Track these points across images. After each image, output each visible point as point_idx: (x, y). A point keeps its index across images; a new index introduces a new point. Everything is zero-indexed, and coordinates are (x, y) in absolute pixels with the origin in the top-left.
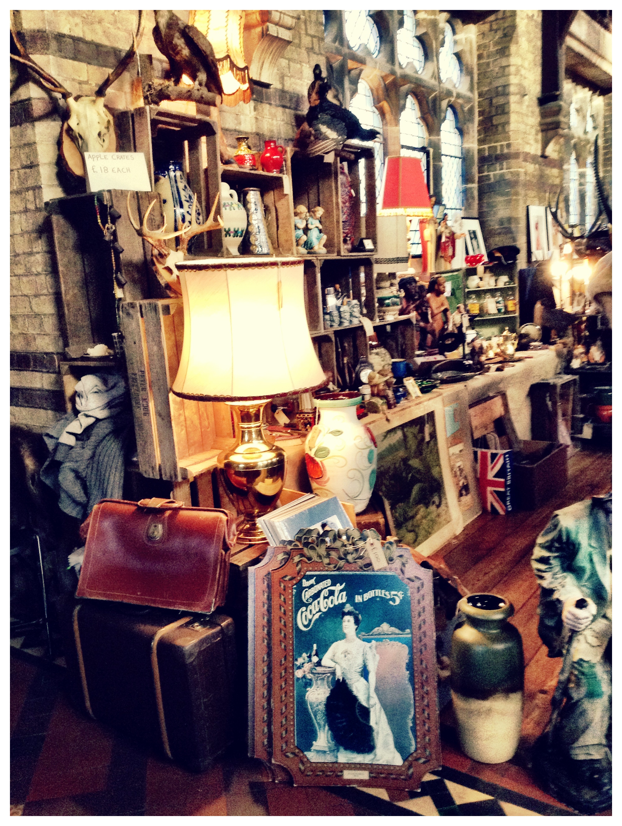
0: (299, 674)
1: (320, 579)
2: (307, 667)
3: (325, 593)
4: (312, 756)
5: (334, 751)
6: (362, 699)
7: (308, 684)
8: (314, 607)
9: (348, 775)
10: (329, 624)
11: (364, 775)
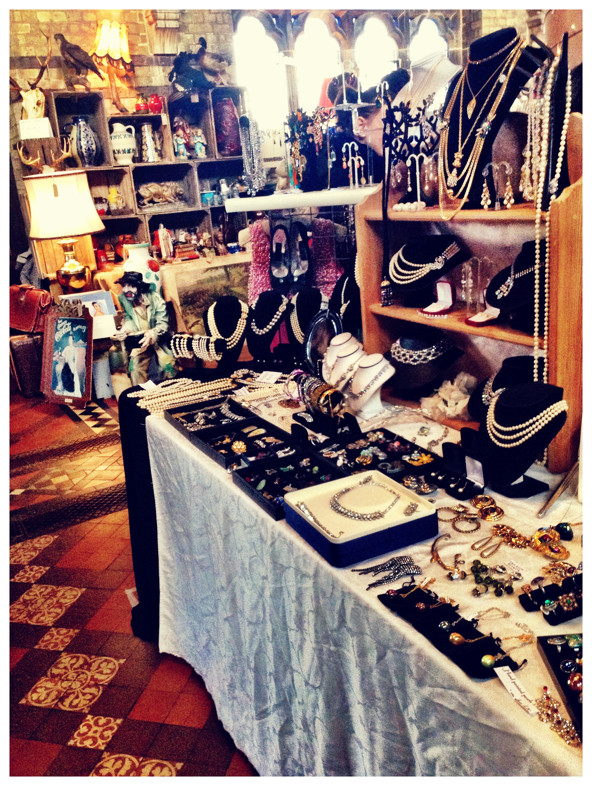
0: (54, 359)
1: (64, 320)
2: (57, 356)
3: (64, 326)
4: (56, 392)
5: (63, 390)
6: (72, 371)
7: (57, 363)
8: (61, 332)
9: (67, 400)
10: (65, 339)
11: (71, 401)
